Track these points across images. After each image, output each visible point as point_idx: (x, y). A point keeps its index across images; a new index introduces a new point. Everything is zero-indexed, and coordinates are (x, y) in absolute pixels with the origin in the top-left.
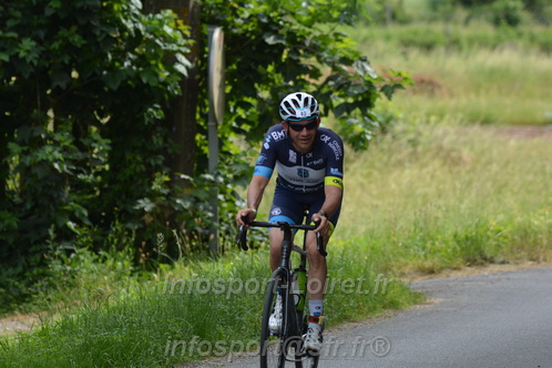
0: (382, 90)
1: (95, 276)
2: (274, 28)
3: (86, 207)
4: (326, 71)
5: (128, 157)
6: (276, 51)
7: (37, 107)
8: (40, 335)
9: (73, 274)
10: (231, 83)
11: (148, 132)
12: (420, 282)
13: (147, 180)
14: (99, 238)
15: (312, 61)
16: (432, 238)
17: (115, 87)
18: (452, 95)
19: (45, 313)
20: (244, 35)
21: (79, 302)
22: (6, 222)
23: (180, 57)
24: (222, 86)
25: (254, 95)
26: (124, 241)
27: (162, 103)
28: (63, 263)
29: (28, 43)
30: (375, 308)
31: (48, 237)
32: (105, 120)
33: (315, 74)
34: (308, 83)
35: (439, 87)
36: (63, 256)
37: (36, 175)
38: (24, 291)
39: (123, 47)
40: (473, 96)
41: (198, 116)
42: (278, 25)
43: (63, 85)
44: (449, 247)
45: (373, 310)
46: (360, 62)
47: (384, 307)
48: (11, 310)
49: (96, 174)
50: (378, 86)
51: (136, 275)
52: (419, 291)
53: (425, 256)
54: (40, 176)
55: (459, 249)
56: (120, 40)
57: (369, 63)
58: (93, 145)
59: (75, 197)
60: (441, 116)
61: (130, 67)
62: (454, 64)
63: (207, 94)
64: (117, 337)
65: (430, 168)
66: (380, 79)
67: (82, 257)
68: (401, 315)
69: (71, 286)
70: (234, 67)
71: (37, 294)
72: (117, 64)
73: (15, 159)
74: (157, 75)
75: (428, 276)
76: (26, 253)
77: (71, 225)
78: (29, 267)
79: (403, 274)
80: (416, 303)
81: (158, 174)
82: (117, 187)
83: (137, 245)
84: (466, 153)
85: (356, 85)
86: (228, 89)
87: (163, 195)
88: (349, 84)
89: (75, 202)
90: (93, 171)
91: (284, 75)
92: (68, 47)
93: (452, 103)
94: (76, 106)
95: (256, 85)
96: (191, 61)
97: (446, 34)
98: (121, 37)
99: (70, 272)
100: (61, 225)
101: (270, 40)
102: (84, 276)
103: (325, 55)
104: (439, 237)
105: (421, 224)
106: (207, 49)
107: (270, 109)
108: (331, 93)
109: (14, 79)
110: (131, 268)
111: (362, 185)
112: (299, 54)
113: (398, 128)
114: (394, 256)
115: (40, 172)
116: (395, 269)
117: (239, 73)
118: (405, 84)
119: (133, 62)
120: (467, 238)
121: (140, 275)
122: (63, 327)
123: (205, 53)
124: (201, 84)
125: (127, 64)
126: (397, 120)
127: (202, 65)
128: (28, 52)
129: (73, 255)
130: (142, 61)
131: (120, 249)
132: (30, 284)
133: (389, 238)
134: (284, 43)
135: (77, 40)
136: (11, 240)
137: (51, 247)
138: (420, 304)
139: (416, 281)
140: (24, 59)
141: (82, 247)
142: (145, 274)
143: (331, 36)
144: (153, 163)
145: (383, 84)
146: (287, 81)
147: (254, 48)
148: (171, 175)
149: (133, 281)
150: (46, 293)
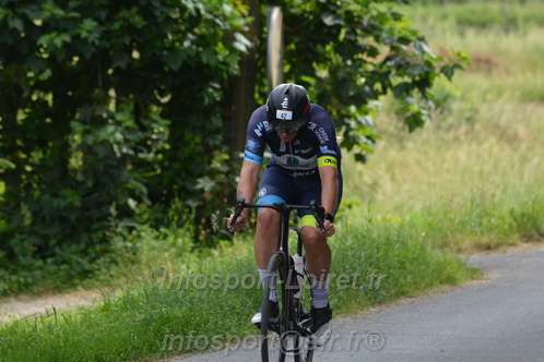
0: (442, 71)
1: (156, 253)
2: (333, 8)
3: (146, 185)
4: (384, 51)
5: (188, 137)
6: (334, 31)
7: (98, 87)
8: (102, 310)
9: (135, 251)
10: (290, 62)
11: (207, 112)
12: (477, 258)
13: (206, 158)
14: (159, 215)
15: (369, 41)
16: (487, 214)
17: (175, 67)
18: (508, 73)
19: (107, 289)
20: (302, 15)
21: (140, 278)
22: (69, 200)
23: (239, 36)
24: (281, 66)
25: (312, 74)
26: (184, 217)
27: (221, 82)
28: (125, 239)
29: (89, 24)
30: (432, 284)
31: (110, 214)
32: (165, 100)
33: (373, 52)
34: (366, 62)
35: (496, 65)
36: (125, 233)
37: (97, 154)
38: (87, 267)
39: (183, 28)
40: (530, 75)
41: (257, 96)
42: (335, 5)
43: (123, 65)
44: (505, 223)
45: (430, 285)
46: (418, 42)
47: (441, 283)
48: (74, 286)
49: (157, 153)
50: (437, 66)
51: (196, 251)
52: (476, 266)
53: (482, 232)
54: (101, 155)
55: (515, 225)
56: (180, 21)
57: (426, 43)
58: (154, 125)
59: (136, 175)
60: (499, 94)
61: (190, 47)
62: (511, 43)
63: (266, 74)
64: (178, 312)
65: (486, 145)
66: (439, 59)
67: (143, 234)
68: (458, 290)
69: (133, 262)
70: (293, 46)
71: (99, 270)
72: (177, 44)
73: (77, 138)
74: (216, 53)
75: (485, 252)
76: (88, 230)
77: (132, 203)
78: (91, 244)
79: (460, 250)
80: (473, 279)
81: (217, 153)
82: (177, 166)
83: (197, 222)
84: (522, 131)
85: (416, 65)
86: (287, 68)
87: (223, 173)
88: (408, 64)
89: (136, 180)
90: (154, 150)
91: (342, 54)
92: (129, 28)
93: (510, 81)
94: (136, 85)
95: (314, 65)
96: (251, 40)
97: (503, 12)
98: (181, 17)
99: (132, 248)
100: (121, 203)
101: (328, 21)
102: (145, 252)
103: (384, 35)
104: (496, 213)
105: (478, 200)
106: (265, 29)
107: (329, 88)
108: (389, 72)
109: (76, 59)
110: (192, 245)
111: (418, 162)
112: (356, 34)
113: (455, 106)
114: (452, 232)
115: (101, 152)
116: (452, 245)
117: (298, 52)
118: (463, 64)
119: (193, 42)
120: (523, 215)
121: (200, 252)
122: (125, 303)
123: (263, 32)
124: (260, 63)
125: (186, 44)
126: (454, 98)
127: (261, 44)
128: (89, 32)
129: (134, 233)
130: (202, 41)
131: (180, 225)
132: (92, 261)
133: (446, 214)
134: (342, 23)
135: (138, 21)
136: (73, 217)
137: (113, 224)
138: (477, 279)
139: (473, 257)
140: (86, 39)
141: (143, 224)
142: (206, 250)
143: (389, 15)
144: (211, 143)
145: (442, 64)
146: (345, 60)
147: (312, 28)
148: (230, 153)
149: (193, 257)
150: (108, 269)
